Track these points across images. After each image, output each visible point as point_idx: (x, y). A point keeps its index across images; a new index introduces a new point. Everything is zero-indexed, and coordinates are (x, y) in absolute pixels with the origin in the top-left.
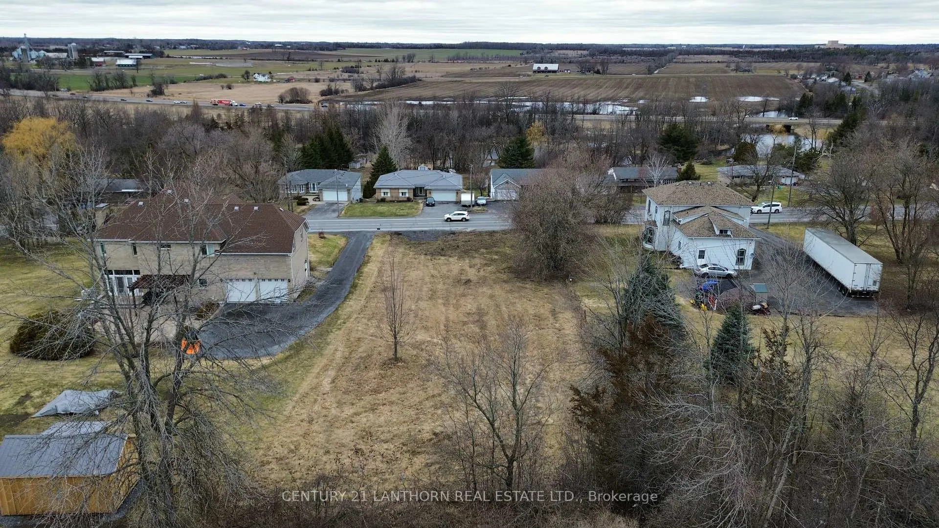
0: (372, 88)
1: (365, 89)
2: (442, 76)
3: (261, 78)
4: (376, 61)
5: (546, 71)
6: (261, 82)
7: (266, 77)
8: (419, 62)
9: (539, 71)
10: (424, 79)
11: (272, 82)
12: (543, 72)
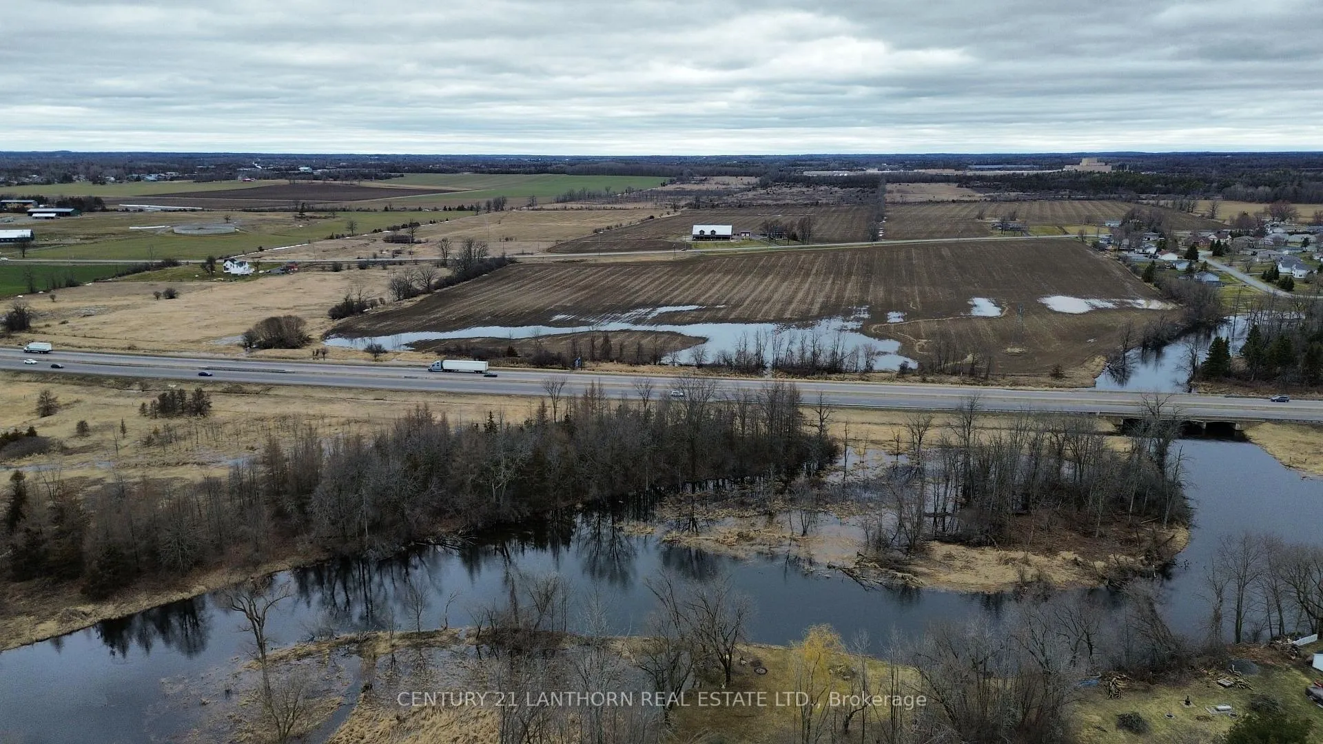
0: (429, 289)
1: (416, 293)
2: (549, 251)
3: (235, 270)
4: (445, 209)
5: (714, 237)
6: (235, 275)
7: (247, 266)
8: (512, 208)
9: (702, 237)
10: (520, 258)
11: (255, 276)
12: (708, 238)
